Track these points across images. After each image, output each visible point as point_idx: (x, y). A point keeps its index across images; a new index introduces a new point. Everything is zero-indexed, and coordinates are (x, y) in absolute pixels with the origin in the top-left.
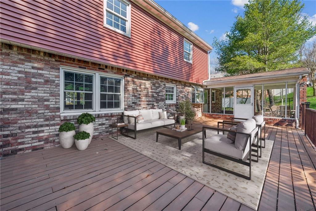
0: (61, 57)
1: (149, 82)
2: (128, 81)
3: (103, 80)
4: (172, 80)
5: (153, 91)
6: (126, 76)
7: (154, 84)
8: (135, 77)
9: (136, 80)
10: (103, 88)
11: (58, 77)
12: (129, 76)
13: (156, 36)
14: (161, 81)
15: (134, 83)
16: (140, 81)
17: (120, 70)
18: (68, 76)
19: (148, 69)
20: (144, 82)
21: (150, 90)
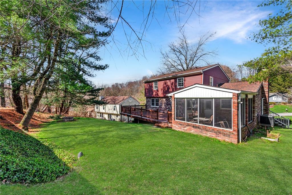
0: (151, 97)
1: (165, 99)
2: (159, 100)
3: (156, 100)
6: (159, 98)
8: (161, 98)
10: (156, 102)
11: (151, 100)
15: (161, 100)
17: (157, 97)
19: (162, 96)
20: (163, 99)
21: (165, 101)
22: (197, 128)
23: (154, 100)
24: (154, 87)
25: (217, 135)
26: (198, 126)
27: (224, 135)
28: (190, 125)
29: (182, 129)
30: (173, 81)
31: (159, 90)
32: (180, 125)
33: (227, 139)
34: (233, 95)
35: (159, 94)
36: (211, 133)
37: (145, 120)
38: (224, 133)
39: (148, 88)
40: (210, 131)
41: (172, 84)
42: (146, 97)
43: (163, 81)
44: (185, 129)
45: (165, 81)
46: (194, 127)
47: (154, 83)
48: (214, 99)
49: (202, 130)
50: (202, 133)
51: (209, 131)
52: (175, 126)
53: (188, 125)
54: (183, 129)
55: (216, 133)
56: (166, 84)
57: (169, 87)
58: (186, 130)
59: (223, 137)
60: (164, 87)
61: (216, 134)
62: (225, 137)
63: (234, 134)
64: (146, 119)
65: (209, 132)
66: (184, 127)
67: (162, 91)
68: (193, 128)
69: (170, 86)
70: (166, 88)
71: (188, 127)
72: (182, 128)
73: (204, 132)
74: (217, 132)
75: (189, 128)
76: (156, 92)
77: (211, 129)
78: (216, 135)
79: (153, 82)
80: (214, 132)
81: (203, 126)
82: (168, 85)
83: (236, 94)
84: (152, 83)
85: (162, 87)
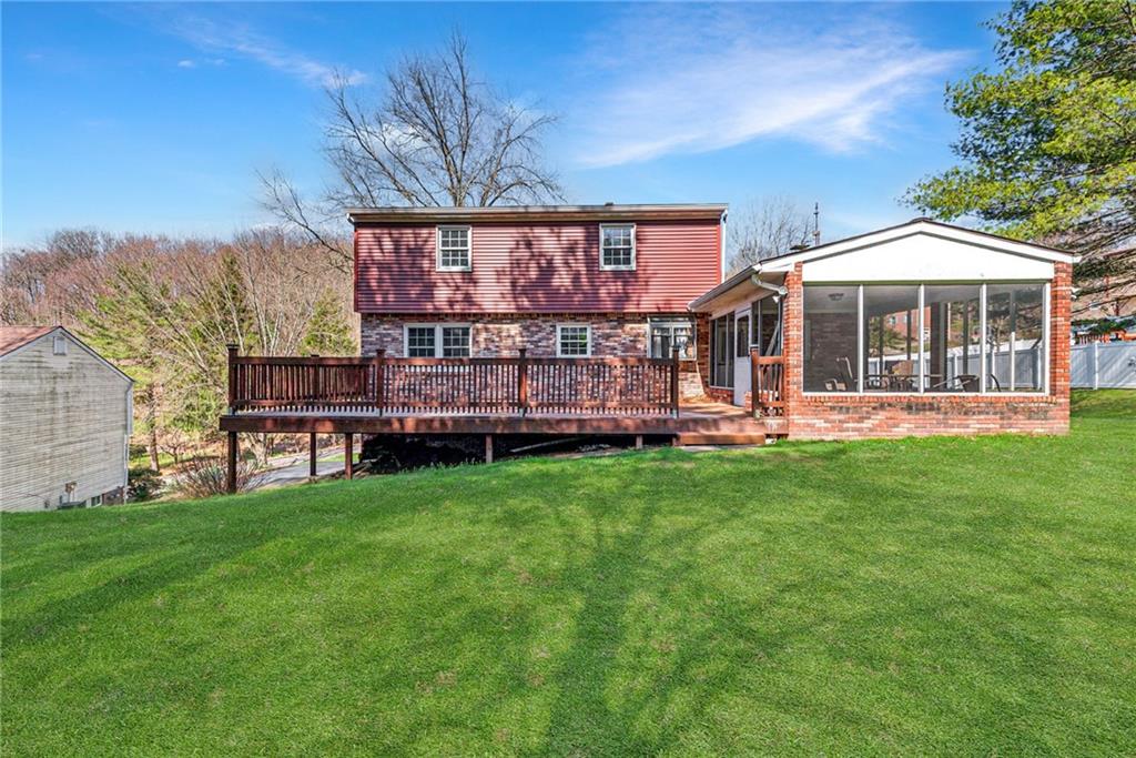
0: (403, 315)
1: (516, 325)
2: (477, 330)
3: (446, 332)
4: (574, 314)
5: (525, 339)
6: (474, 322)
7: (526, 328)
8: (489, 322)
9: (490, 326)
10: (446, 342)
11: (402, 334)
12: (478, 322)
13: (524, 253)
14: (543, 322)
15: (487, 330)
16: (497, 326)
17: (463, 317)
18: (412, 331)
19: (505, 307)
20: (505, 326)
21: (518, 339)
22: (924, 410)
23: (432, 331)
24: (438, 256)
25: (1005, 422)
26: (930, 400)
27: (1031, 414)
28: (890, 405)
29: (847, 430)
30: (577, 233)
31: (479, 274)
32: (840, 413)
33: (1039, 428)
34: (1057, 271)
35: (477, 299)
36: (982, 417)
37: (573, 430)
38: (1030, 408)
39: (390, 258)
40: (980, 413)
41: (571, 249)
42: (359, 315)
43: (513, 230)
44: (867, 424)
45: (527, 230)
46: (909, 408)
47: (438, 233)
48: (984, 287)
49: (946, 413)
50: (947, 426)
51: (974, 413)
52: (808, 425)
53: (882, 407)
54: (854, 430)
55: (1002, 413)
56: (529, 245)
57: (550, 262)
58: (871, 430)
59: (1027, 422)
60: (516, 263)
61: (1002, 419)
62: (1032, 421)
63: (1060, 404)
64: (581, 422)
65: (975, 417)
66: (861, 419)
67: (507, 281)
68: (904, 415)
69: (558, 261)
70: (533, 265)
71: (882, 415)
72: (845, 425)
73: (954, 419)
74: (1005, 409)
75: (889, 415)
76: (458, 288)
77: (982, 405)
78: (1001, 422)
79: (431, 225)
80: (995, 413)
81: (947, 397)
82: (541, 255)
83: (1068, 265)
84: (425, 232)
85: (503, 260)
